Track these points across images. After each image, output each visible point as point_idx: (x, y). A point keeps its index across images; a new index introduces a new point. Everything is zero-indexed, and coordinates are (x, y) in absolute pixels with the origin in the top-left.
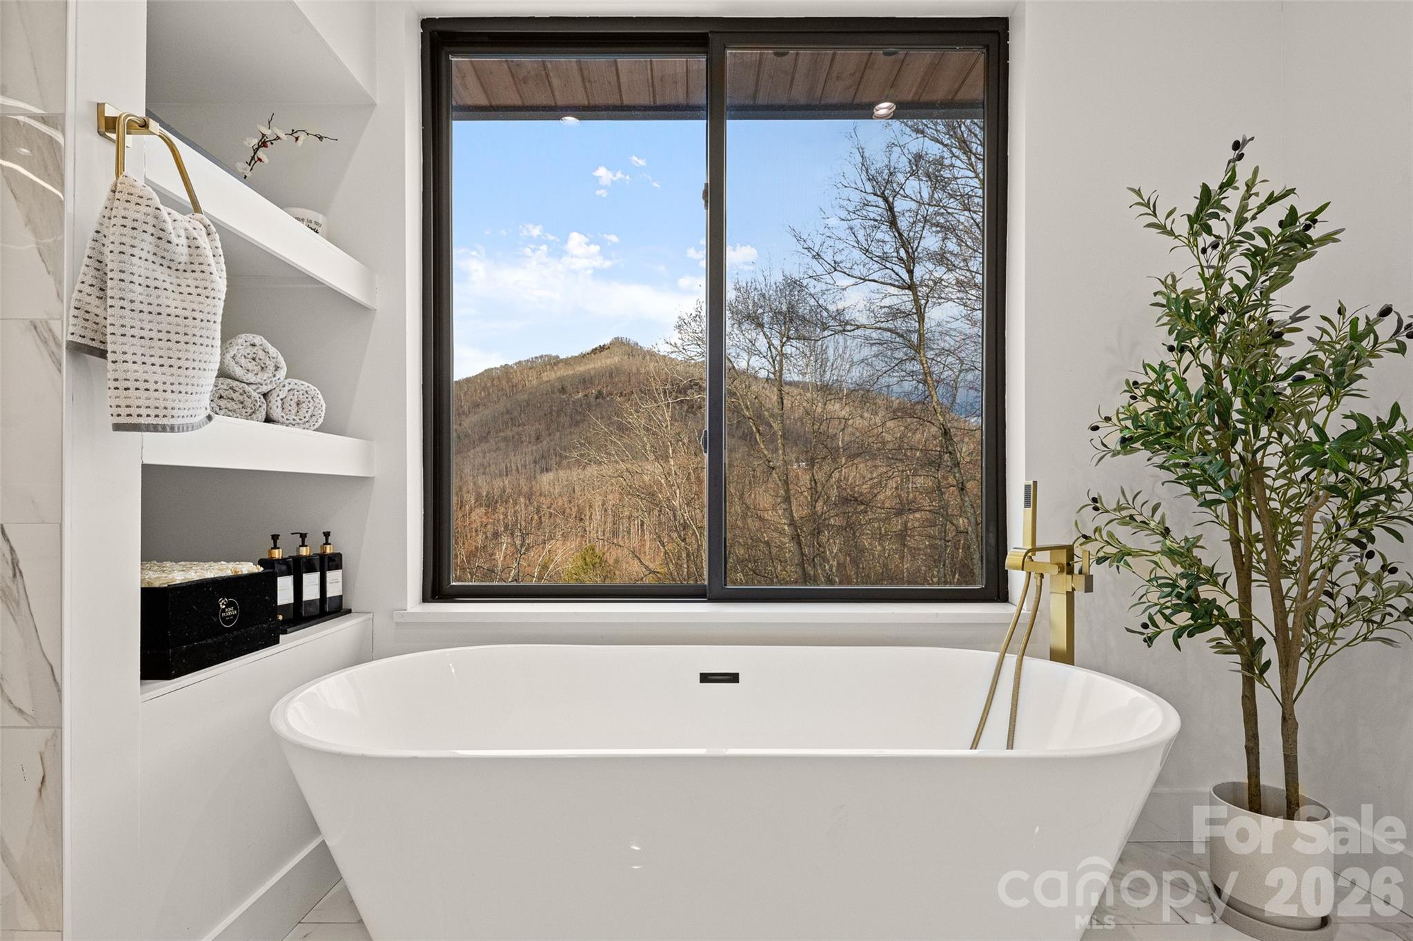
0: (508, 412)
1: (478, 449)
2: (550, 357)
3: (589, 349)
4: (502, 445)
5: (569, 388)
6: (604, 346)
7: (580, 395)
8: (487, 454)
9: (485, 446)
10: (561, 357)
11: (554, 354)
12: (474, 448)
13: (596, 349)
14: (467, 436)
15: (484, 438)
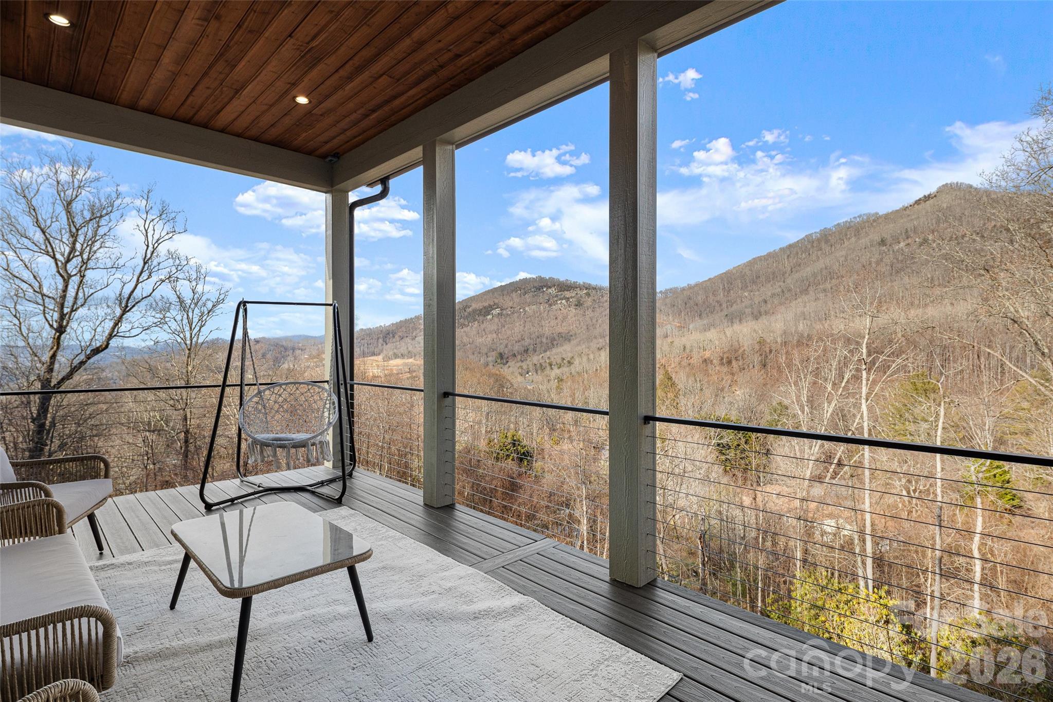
0: (826, 268)
1: (799, 300)
2: (869, 215)
3: (912, 201)
4: (821, 295)
5: (888, 242)
6: (930, 195)
7: (902, 245)
8: (807, 304)
9: (806, 298)
10: (881, 214)
11: (873, 212)
12: (796, 299)
13: (920, 200)
14: (790, 290)
15: (805, 291)
